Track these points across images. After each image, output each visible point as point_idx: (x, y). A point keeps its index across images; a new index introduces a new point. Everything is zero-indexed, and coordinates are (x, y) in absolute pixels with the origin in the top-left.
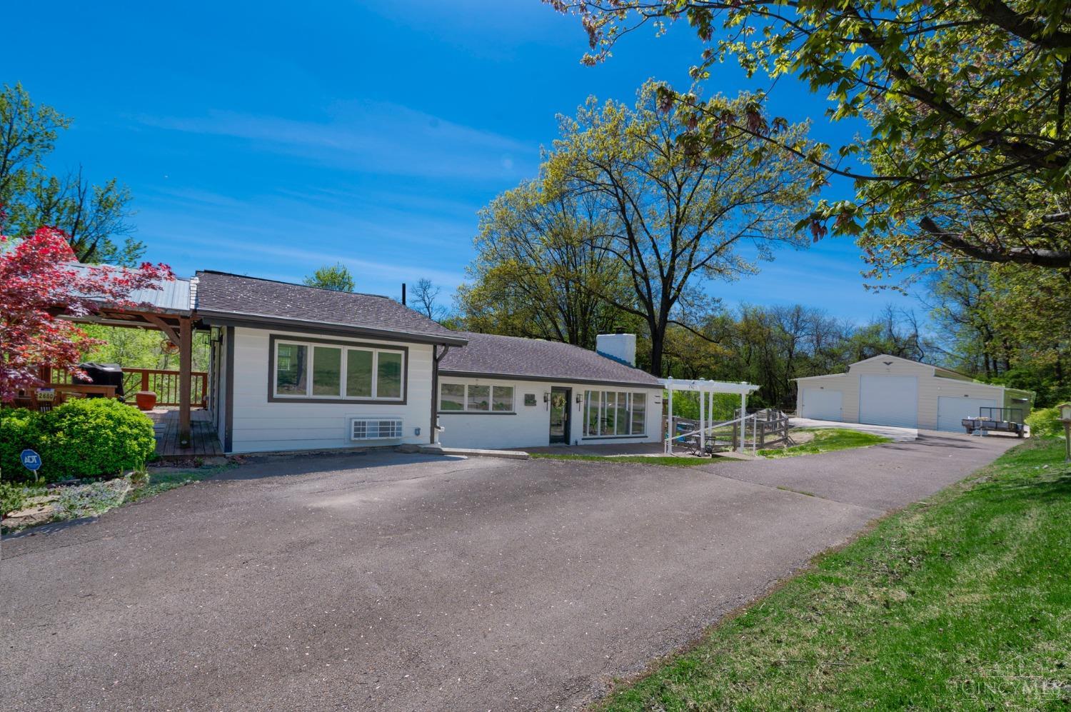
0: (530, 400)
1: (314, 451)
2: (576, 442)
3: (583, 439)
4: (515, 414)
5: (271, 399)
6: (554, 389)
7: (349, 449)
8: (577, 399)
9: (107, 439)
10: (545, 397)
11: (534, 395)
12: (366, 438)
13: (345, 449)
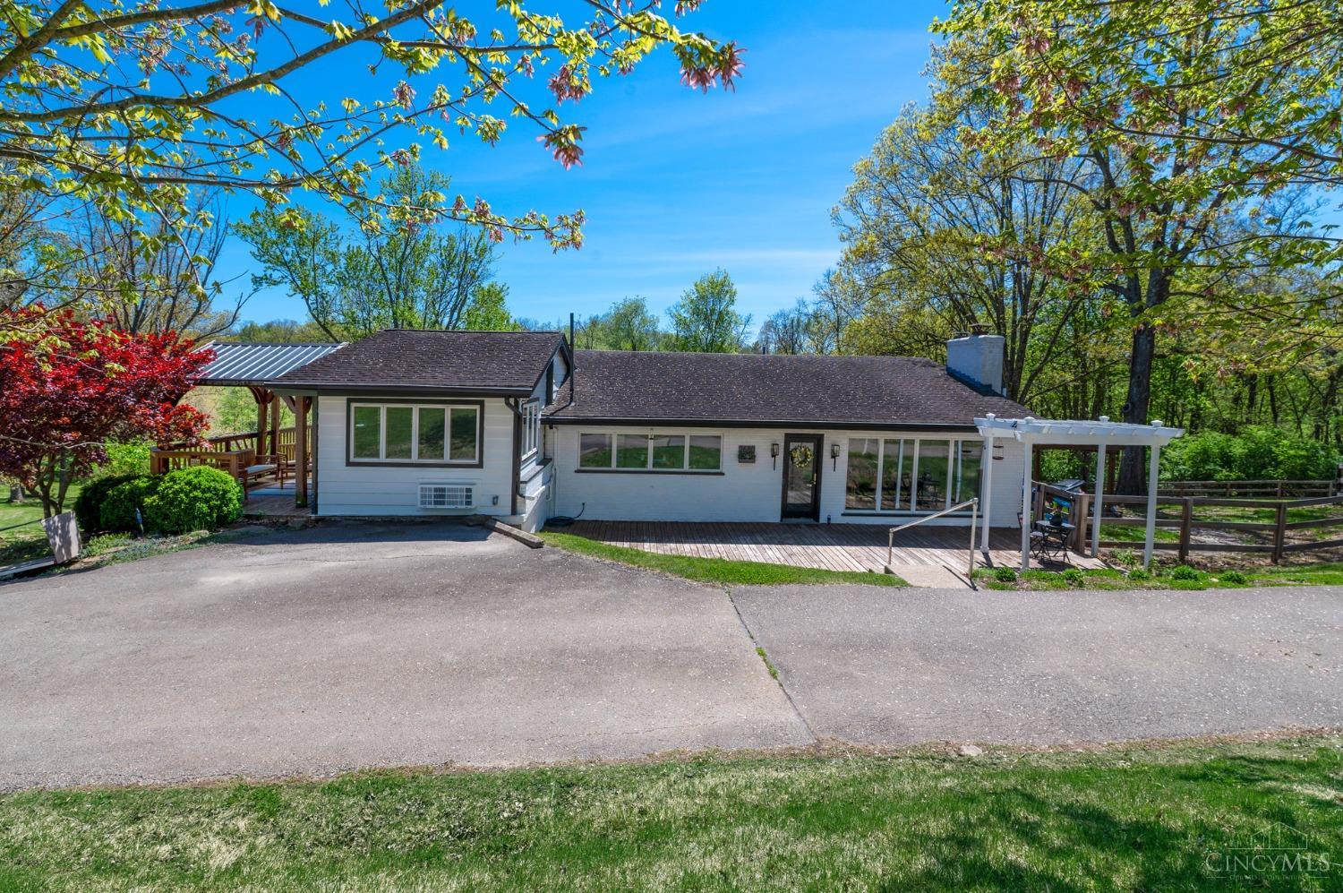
0: (746, 455)
1: (387, 517)
2: (829, 519)
3: (843, 515)
4: (723, 474)
5: (349, 464)
6: (789, 438)
7: (420, 517)
8: (833, 451)
9: (182, 501)
10: (773, 450)
11: (754, 447)
12: (433, 506)
13: (416, 517)
